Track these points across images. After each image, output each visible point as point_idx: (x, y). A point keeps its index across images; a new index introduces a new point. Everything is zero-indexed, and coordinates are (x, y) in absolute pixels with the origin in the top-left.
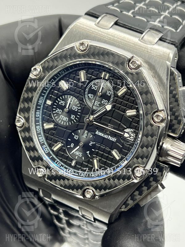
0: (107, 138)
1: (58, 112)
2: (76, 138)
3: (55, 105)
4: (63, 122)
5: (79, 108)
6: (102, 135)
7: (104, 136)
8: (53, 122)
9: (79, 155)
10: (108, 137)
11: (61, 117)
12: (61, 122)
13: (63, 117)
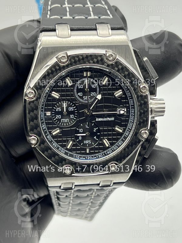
0: (106, 120)
1: (58, 117)
2: (81, 131)
3: (53, 114)
5: (74, 108)
6: (102, 119)
7: (104, 120)
8: (57, 127)
9: (89, 142)
11: (62, 120)
12: (64, 124)
13: (64, 120)
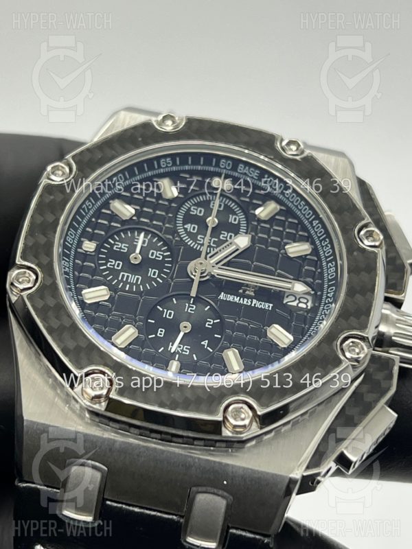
0: (249, 304)
1: (114, 266)
2: (170, 315)
3: (103, 253)
4: (128, 286)
5: (165, 254)
7: (241, 302)
9: (182, 350)
10: (252, 302)
11: (123, 275)
12: (124, 286)
13: (128, 276)
